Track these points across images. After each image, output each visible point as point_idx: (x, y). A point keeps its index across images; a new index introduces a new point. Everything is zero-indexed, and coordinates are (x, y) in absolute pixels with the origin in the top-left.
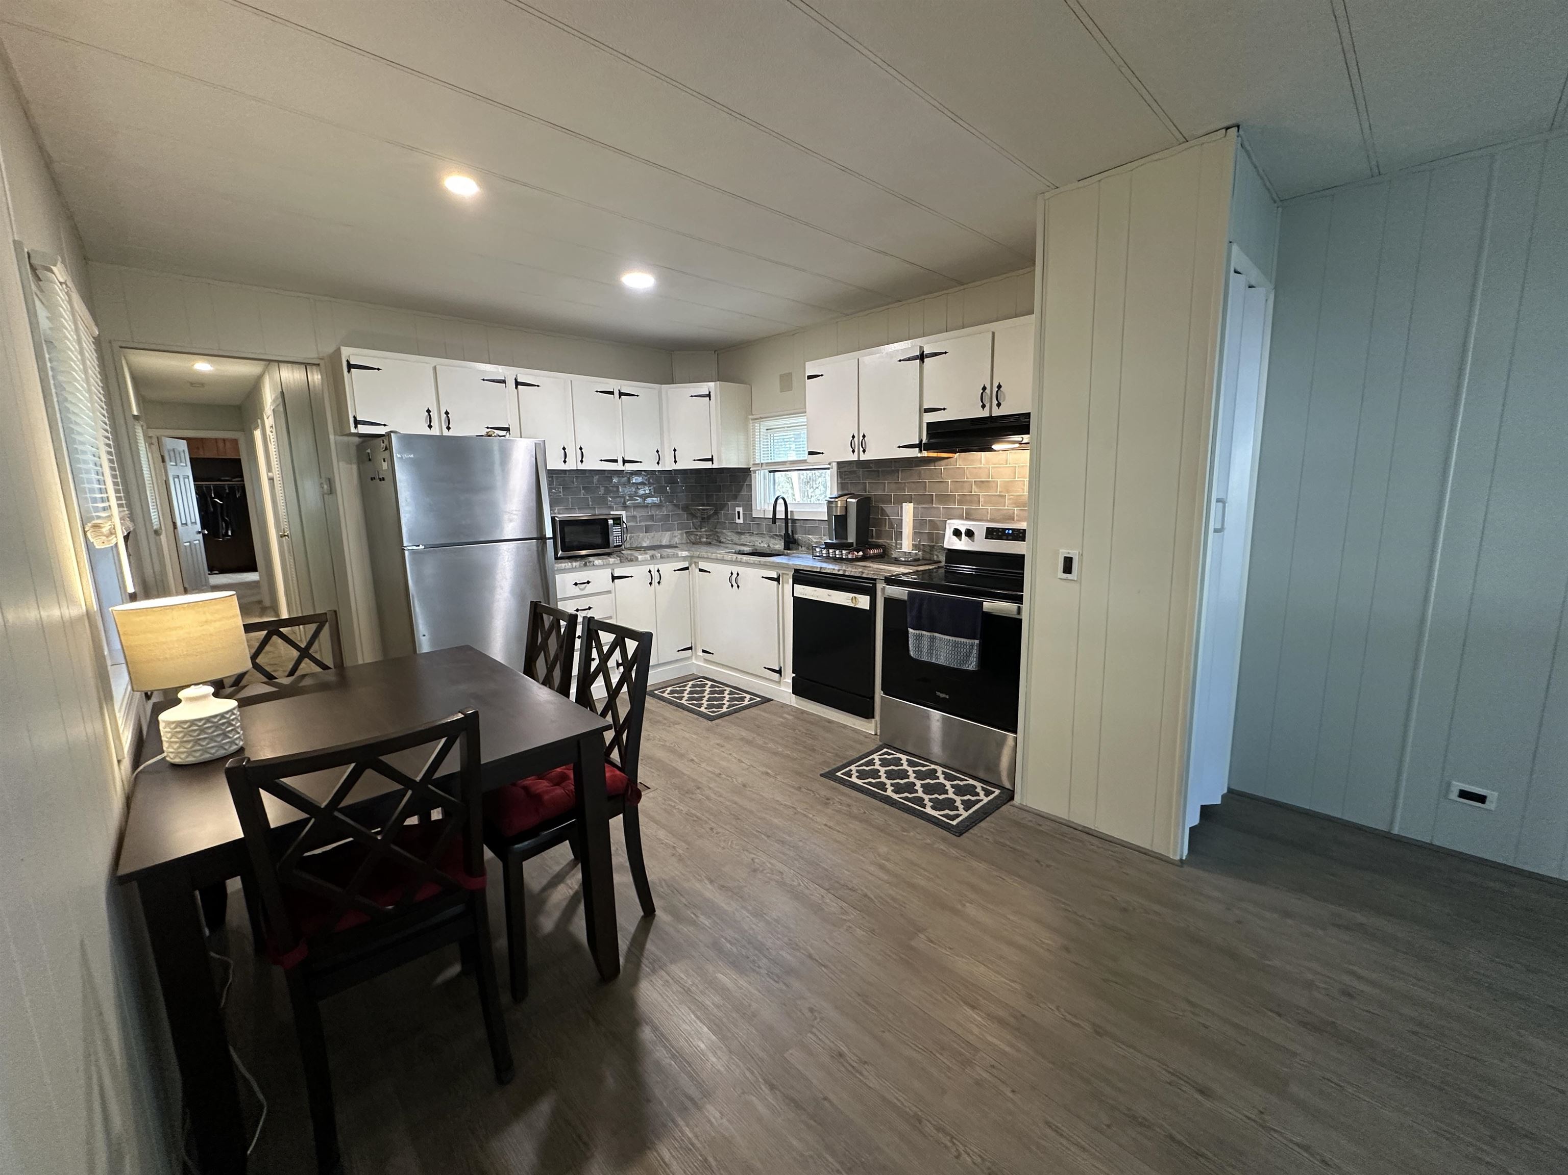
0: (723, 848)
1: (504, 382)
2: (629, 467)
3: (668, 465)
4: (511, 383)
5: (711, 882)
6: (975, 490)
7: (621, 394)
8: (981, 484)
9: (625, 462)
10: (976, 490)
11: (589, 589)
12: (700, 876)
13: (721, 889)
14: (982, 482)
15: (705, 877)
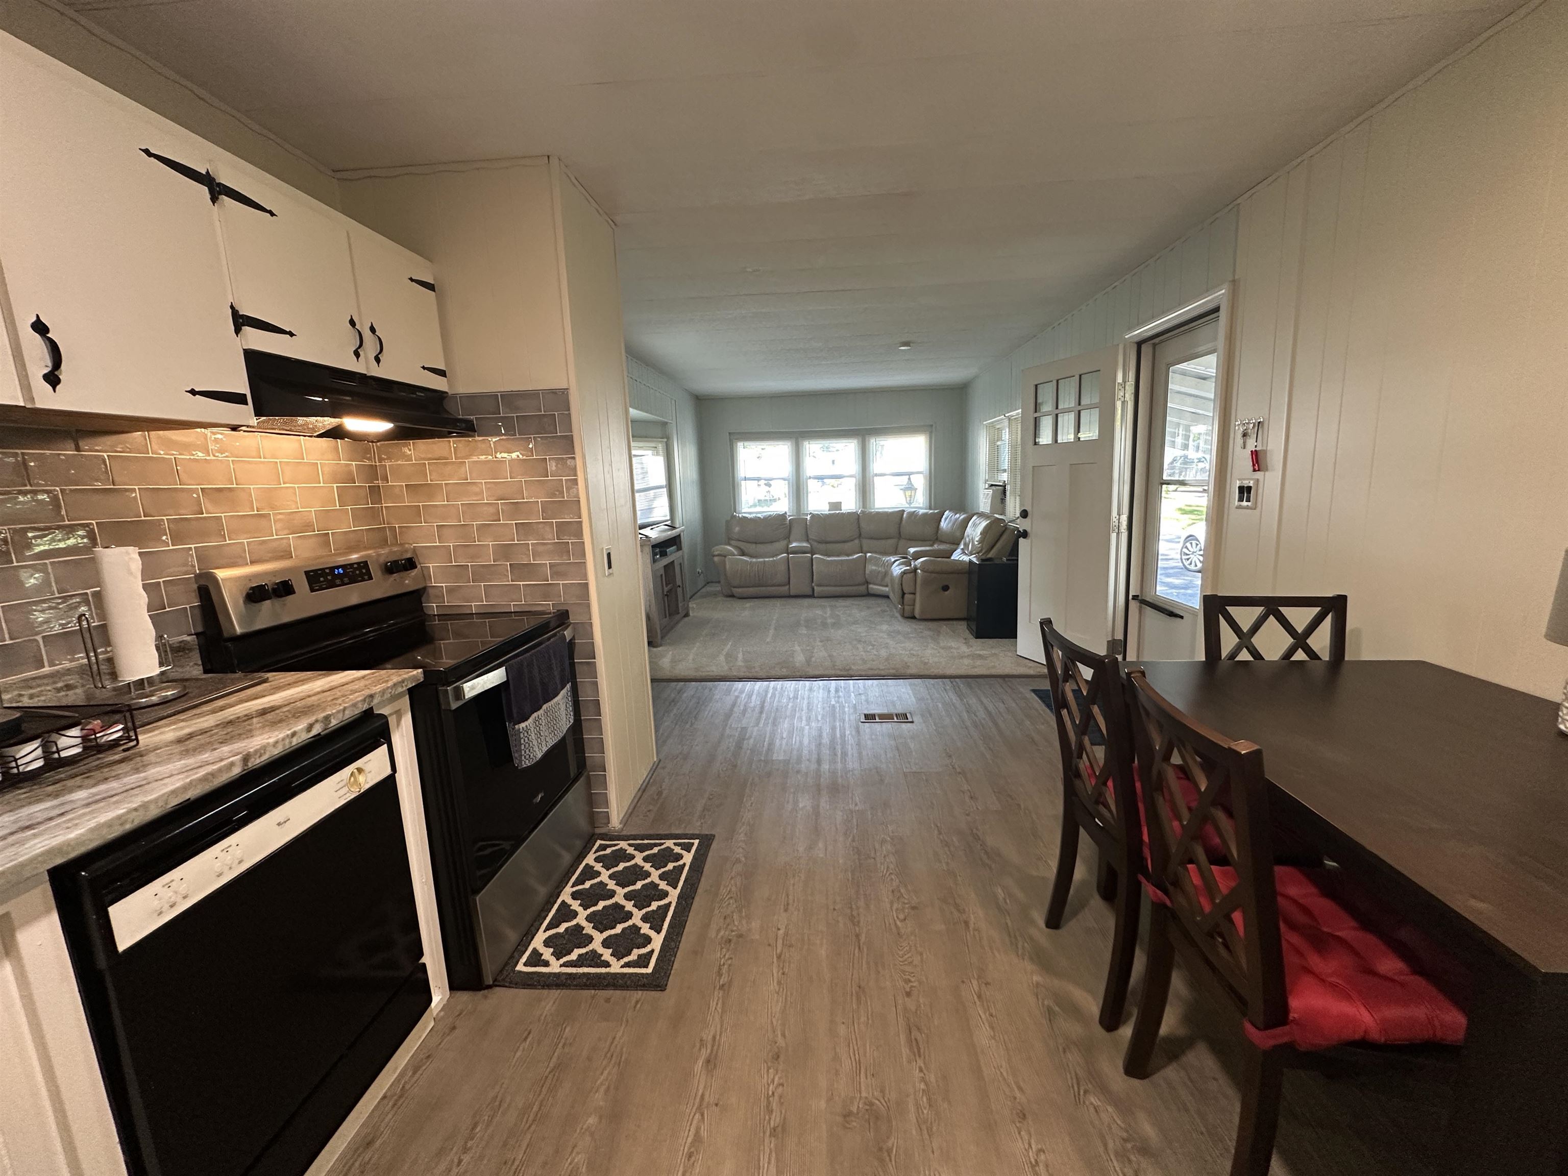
0: (921, 954)
5: (966, 923)
6: (210, 510)
8: (218, 494)
10: (210, 507)
12: (974, 935)
13: (964, 910)
14: (219, 490)
15: (969, 932)
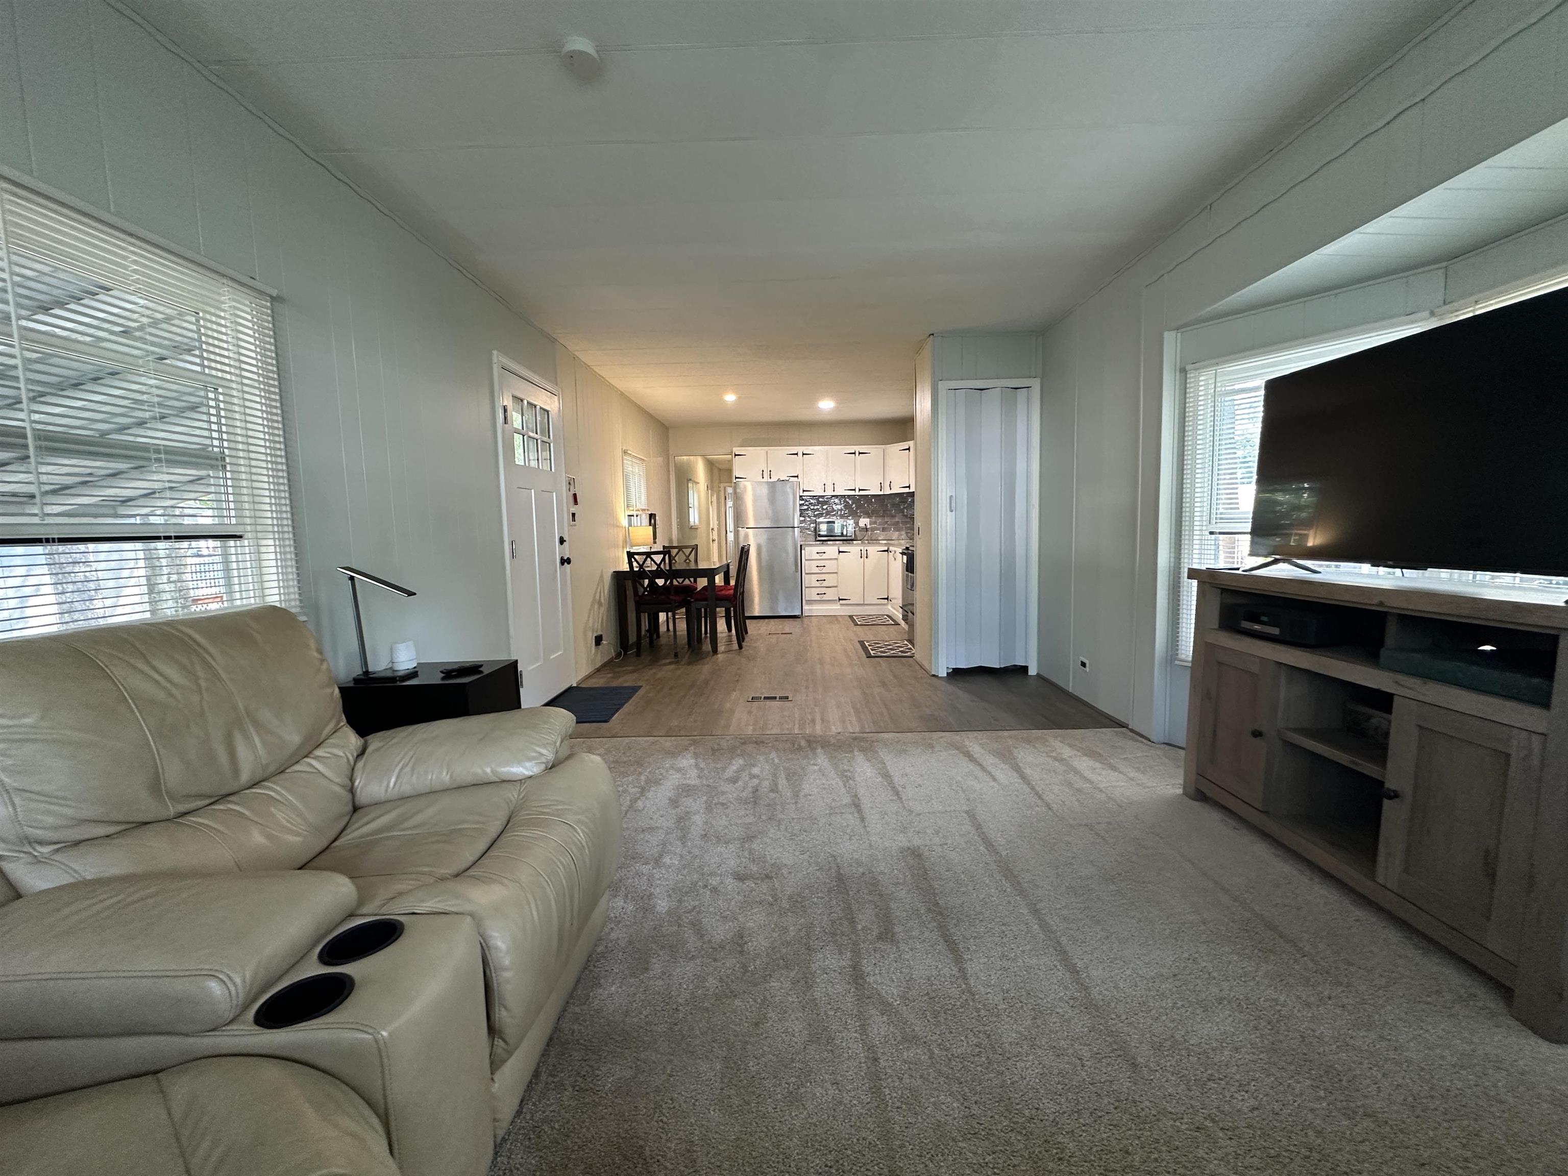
1: (797, 454)
2: (862, 493)
3: (887, 491)
4: (800, 454)
7: (860, 453)
9: (860, 490)
11: (824, 556)
